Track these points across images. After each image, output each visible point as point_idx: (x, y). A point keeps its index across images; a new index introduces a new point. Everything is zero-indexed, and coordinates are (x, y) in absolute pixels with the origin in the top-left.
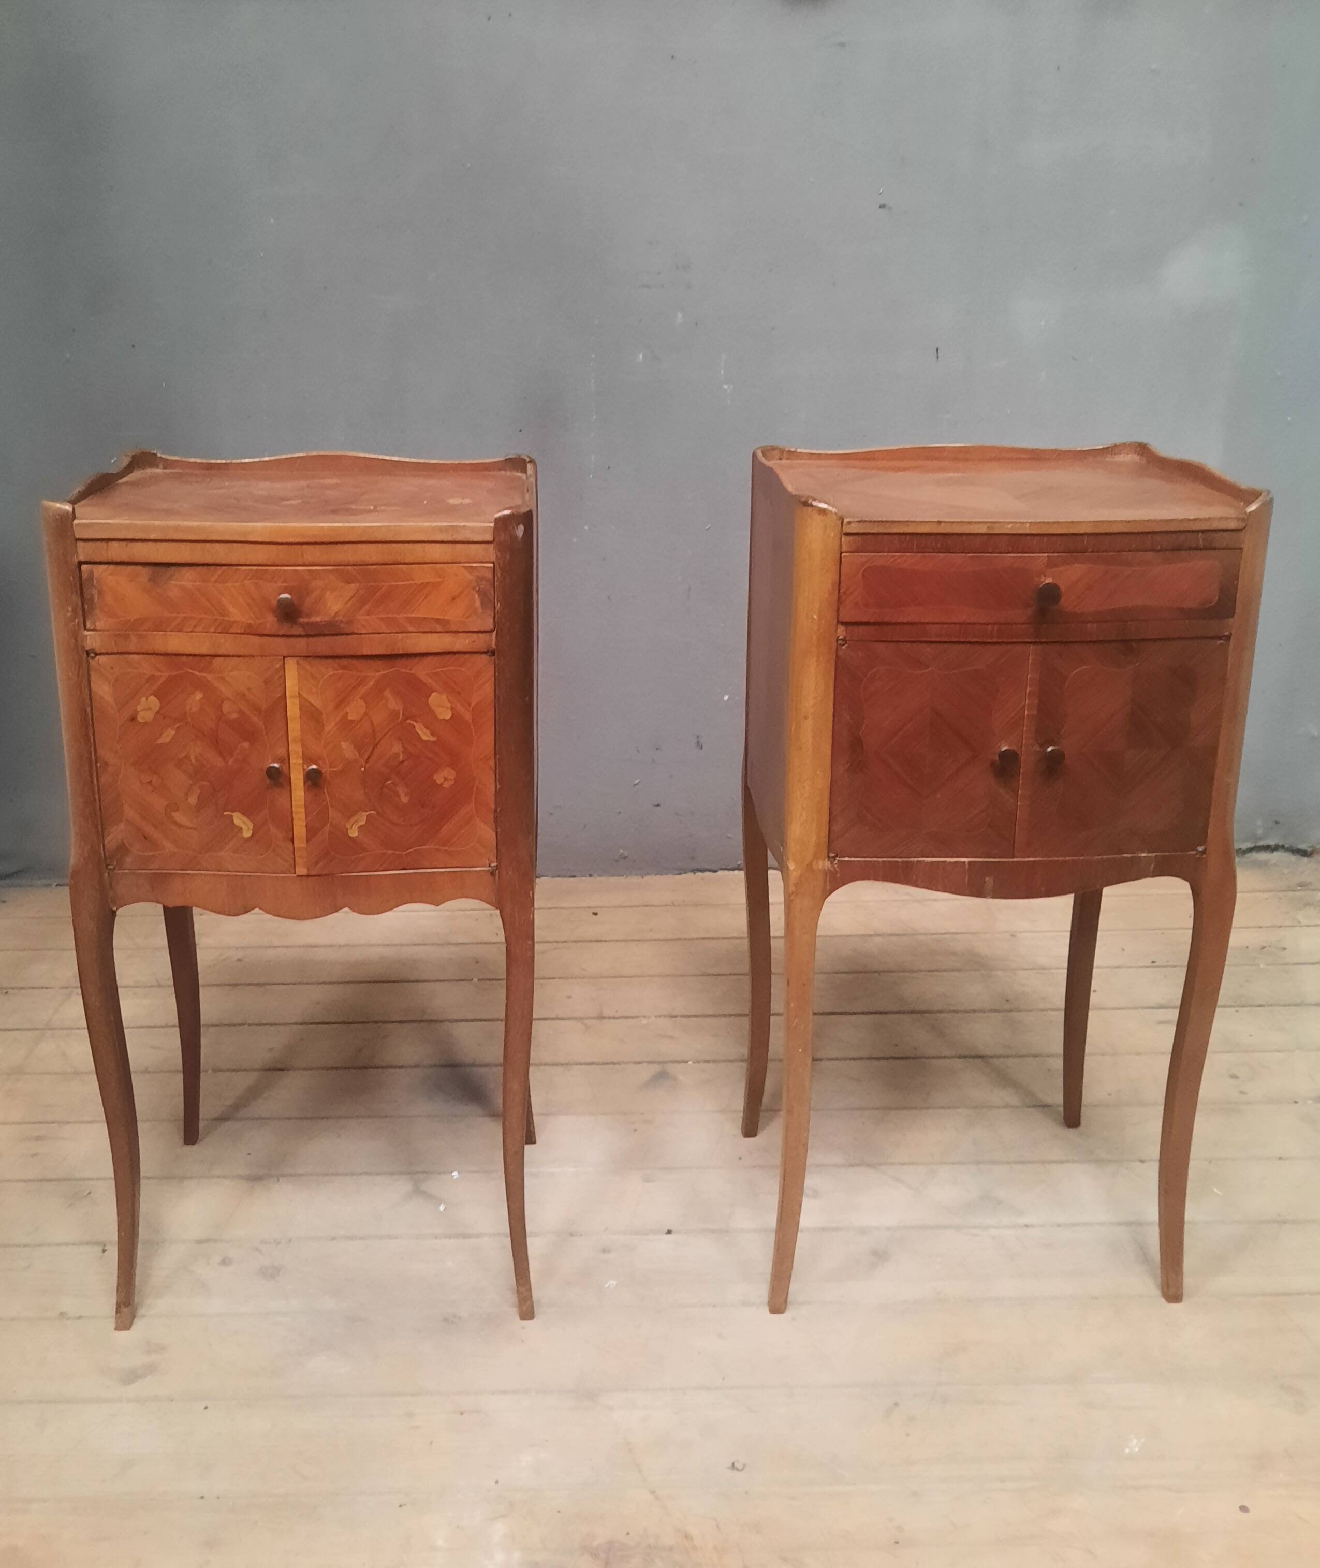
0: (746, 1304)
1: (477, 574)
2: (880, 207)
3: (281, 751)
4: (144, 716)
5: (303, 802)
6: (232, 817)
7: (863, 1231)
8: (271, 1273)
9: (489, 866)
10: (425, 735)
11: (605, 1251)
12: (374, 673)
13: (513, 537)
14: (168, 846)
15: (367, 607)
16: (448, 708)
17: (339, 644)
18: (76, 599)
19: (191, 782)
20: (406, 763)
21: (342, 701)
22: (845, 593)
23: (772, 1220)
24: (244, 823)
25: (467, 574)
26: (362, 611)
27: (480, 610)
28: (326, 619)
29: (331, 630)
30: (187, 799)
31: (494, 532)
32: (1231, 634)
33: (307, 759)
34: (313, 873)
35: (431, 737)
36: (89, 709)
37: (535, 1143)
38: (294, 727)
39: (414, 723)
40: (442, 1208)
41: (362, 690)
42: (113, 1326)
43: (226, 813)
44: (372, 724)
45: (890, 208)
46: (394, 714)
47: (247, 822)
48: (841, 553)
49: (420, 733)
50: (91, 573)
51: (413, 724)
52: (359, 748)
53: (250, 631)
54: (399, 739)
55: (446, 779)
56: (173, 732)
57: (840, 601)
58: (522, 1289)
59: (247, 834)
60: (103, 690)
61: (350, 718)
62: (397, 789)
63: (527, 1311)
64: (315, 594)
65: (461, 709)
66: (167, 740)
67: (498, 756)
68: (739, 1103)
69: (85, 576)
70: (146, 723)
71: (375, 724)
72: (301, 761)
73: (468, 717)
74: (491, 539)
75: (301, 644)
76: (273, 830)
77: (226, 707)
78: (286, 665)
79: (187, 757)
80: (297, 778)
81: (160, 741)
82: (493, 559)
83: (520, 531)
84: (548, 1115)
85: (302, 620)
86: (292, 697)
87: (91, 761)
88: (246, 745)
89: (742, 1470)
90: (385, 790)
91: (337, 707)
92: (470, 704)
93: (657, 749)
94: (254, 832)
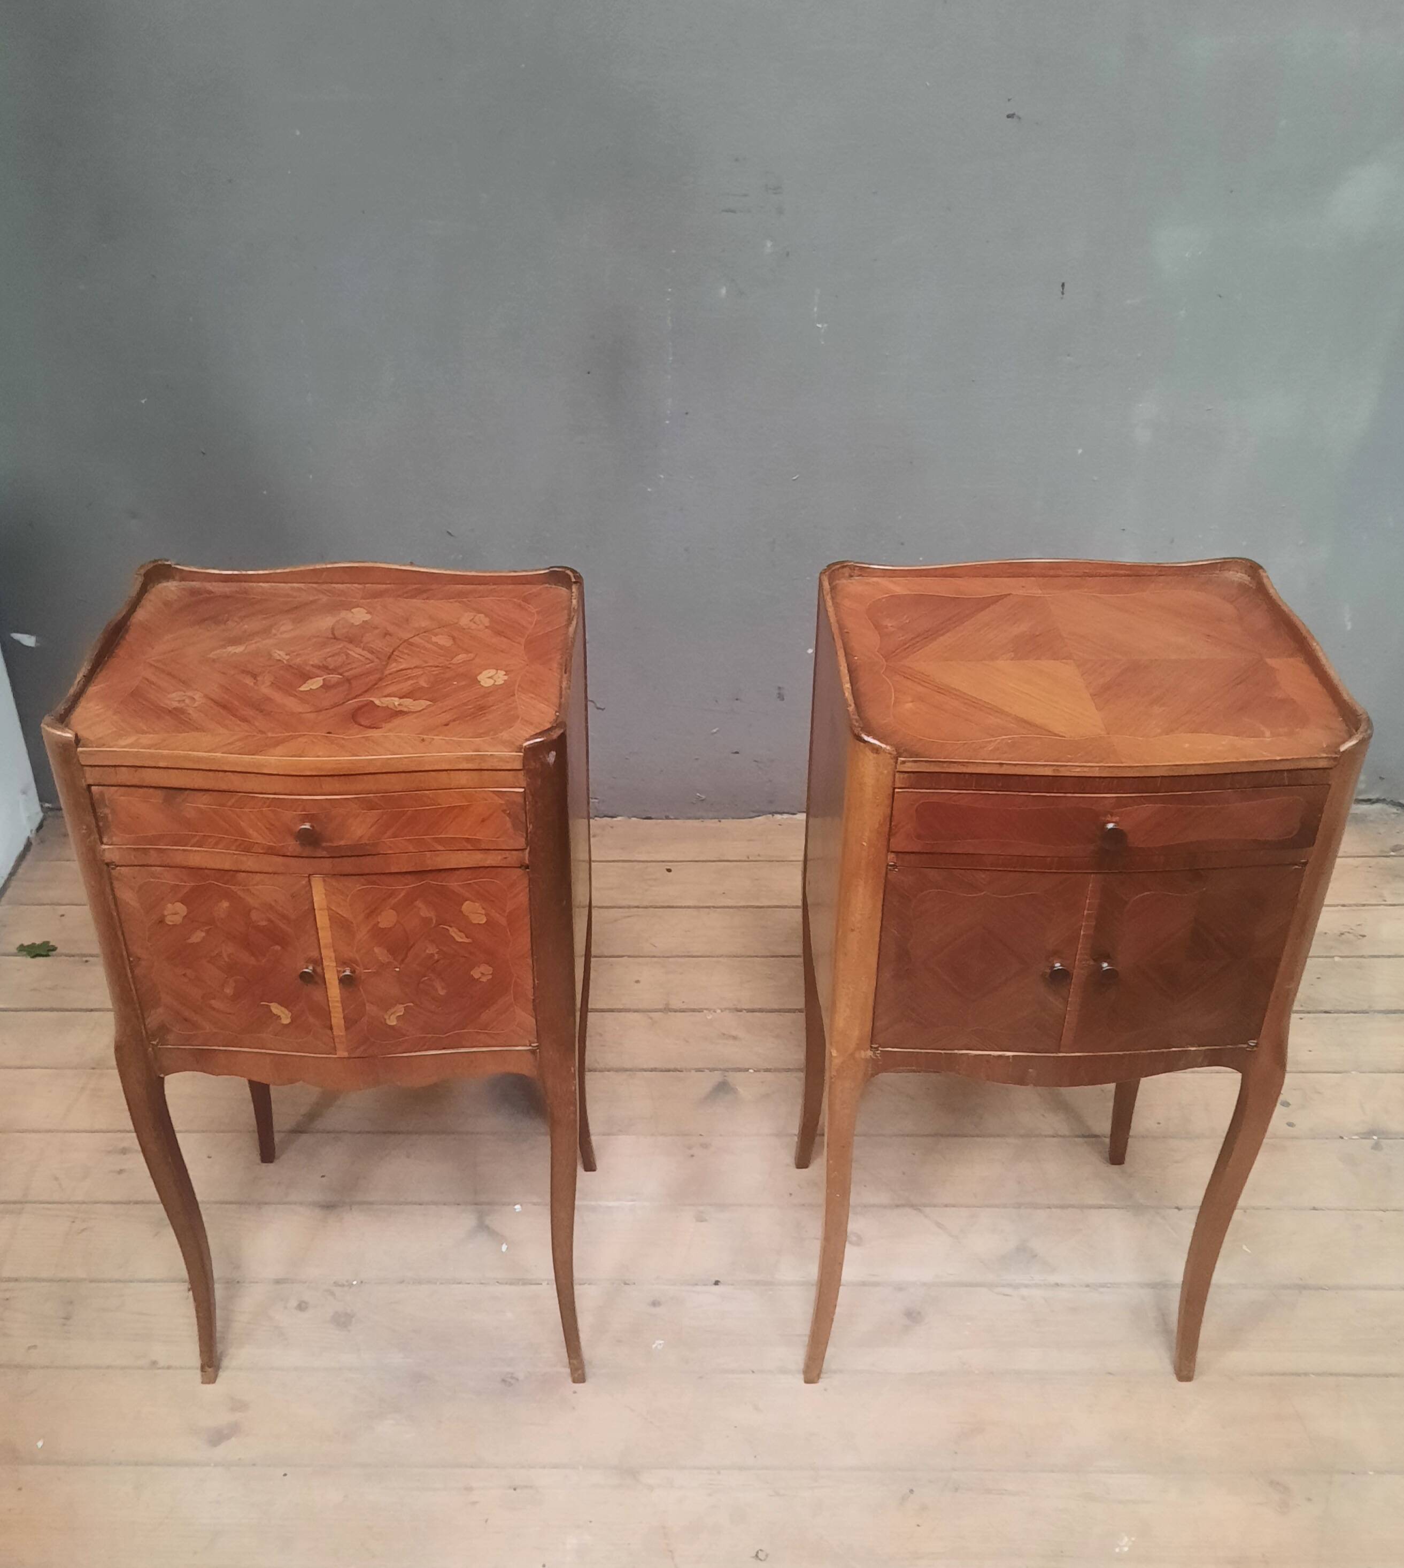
0: (783, 1371)
1: (508, 798)
3: (313, 955)
4: (172, 919)
5: (339, 999)
6: (268, 1007)
7: (900, 1288)
8: (343, 1320)
9: (530, 1046)
10: (460, 938)
11: (655, 1304)
12: (403, 888)
13: (545, 765)
14: (208, 1028)
15: (392, 831)
16: (482, 914)
17: (365, 863)
18: (90, 819)
19: (226, 976)
20: (442, 962)
21: (372, 912)
22: (896, 826)
23: (813, 1271)
24: (282, 1011)
25: (496, 798)
26: (389, 833)
27: (512, 831)
28: (349, 843)
29: (356, 852)
30: (223, 990)
31: (523, 760)
32: (1308, 861)
33: (342, 962)
34: (353, 1056)
35: (466, 939)
36: (115, 912)
37: (594, 1170)
38: (325, 936)
39: (448, 927)
40: (504, 1248)
41: (393, 901)
42: (200, 1380)
43: (262, 1003)
44: (405, 930)
45: (1019, 119)
46: (427, 921)
47: (285, 1012)
48: (894, 788)
49: (455, 936)
50: (102, 794)
51: (447, 929)
52: (392, 952)
53: (271, 851)
54: (433, 941)
55: (483, 974)
56: (203, 934)
57: (890, 834)
59: (286, 1020)
60: (128, 896)
61: (381, 925)
62: (434, 983)
63: (578, 1374)
64: (337, 821)
65: (495, 915)
66: (198, 940)
67: (535, 957)
68: (795, 1127)
69: (96, 796)
70: (174, 926)
71: (408, 930)
72: (334, 964)
73: (503, 922)
74: (521, 768)
75: (327, 864)
76: (311, 1020)
77: (254, 916)
78: (313, 883)
79: (219, 955)
80: (332, 978)
81: (190, 941)
82: (524, 784)
83: (552, 757)
84: (609, 1134)
85: (324, 844)
86: (321, 909)
87: (123, 956)
88: (278, 948)
89: (765, 1560)
90: (421, 986)
91: (368, 916)
92: (504, 911)
93: (737, 699)
94: (293, 1020)
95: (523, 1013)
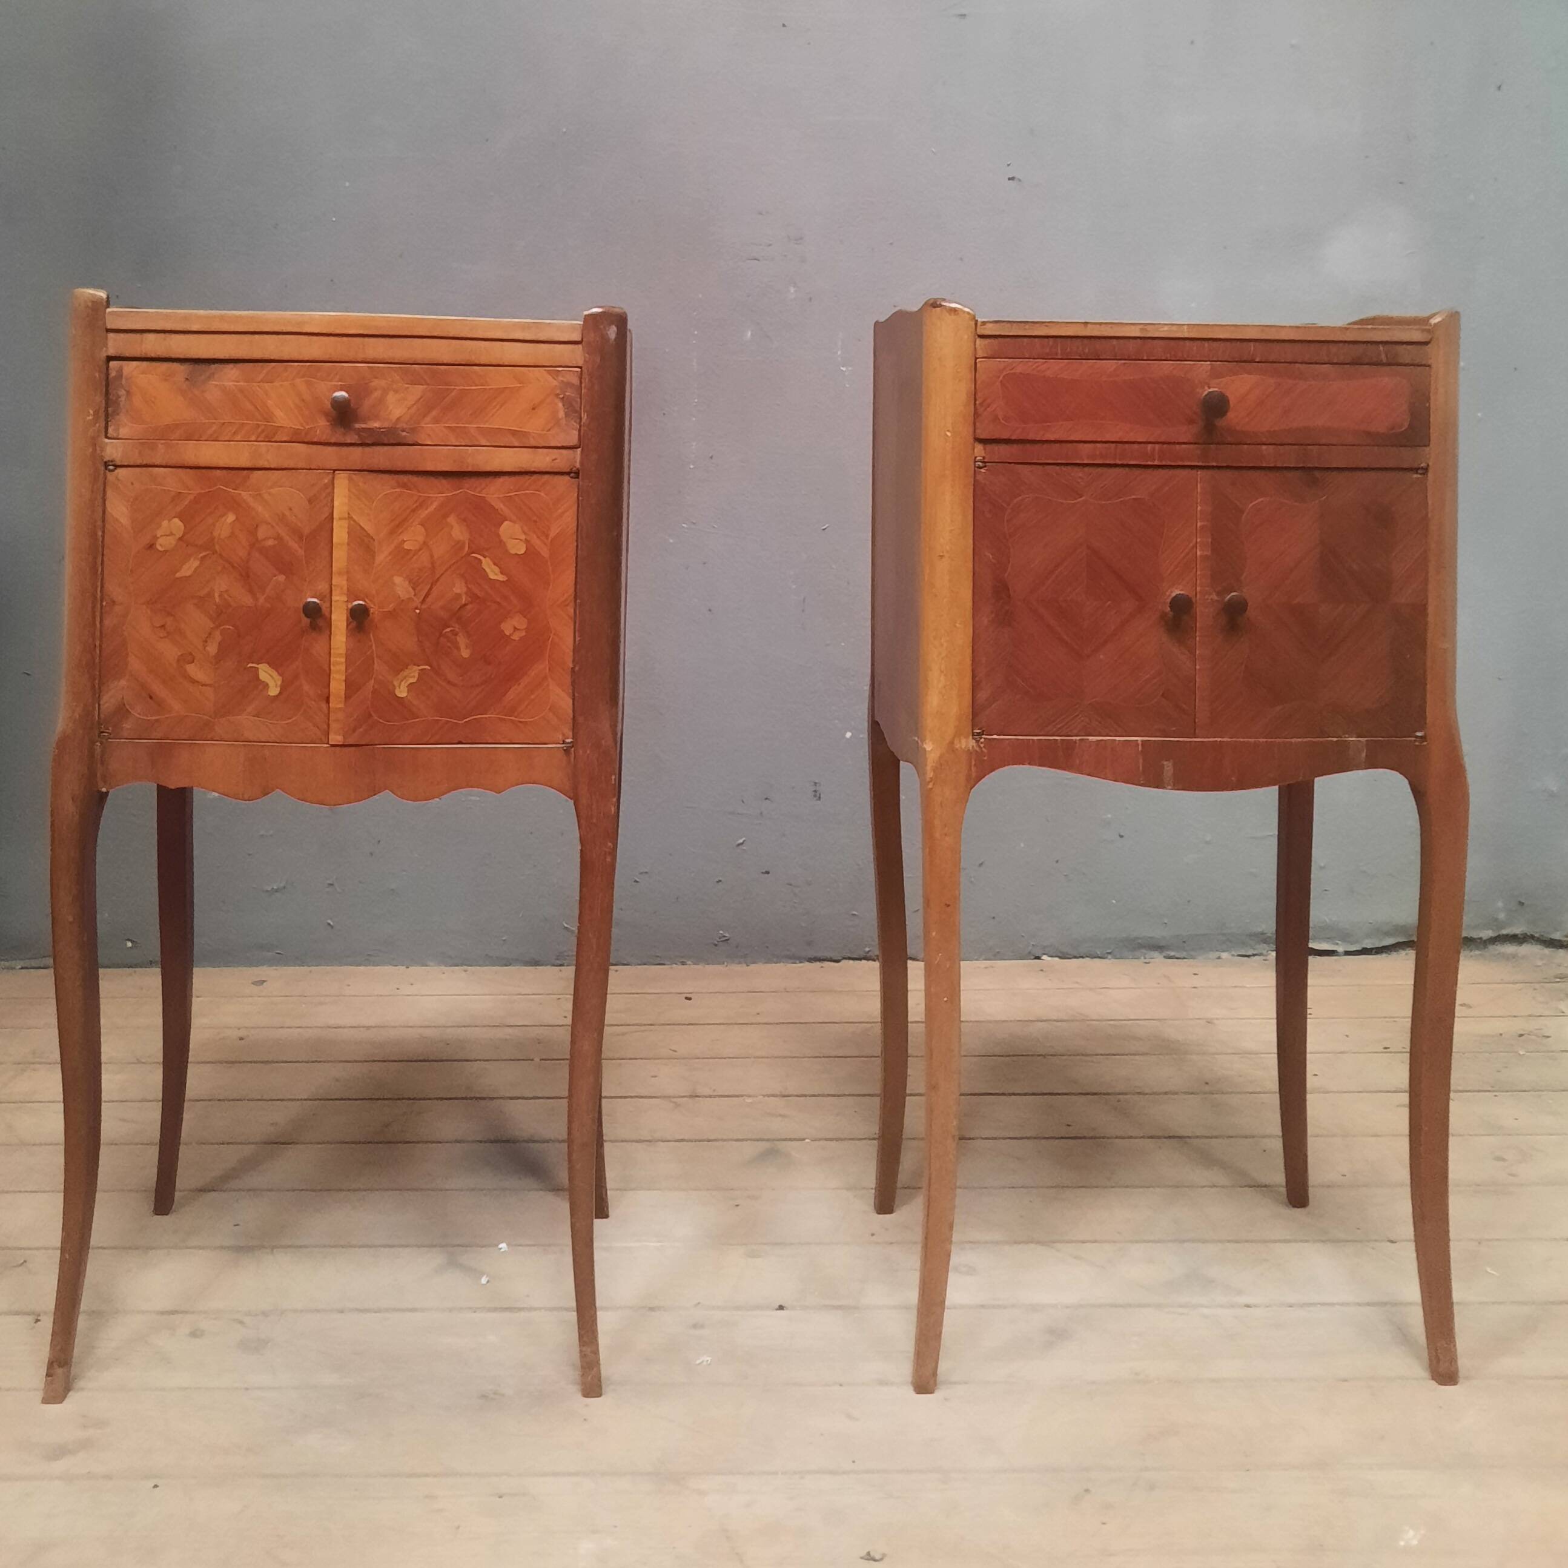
0: (883, 1383)
1: (562, 379)
2: (1009, 179)
3: (323, 587)
4: (164, 543)
5: (343, 651)
6: (257, 669)
9: (564, 742)
11: (696, 1326)
12: (439, 493)
13: (604, 338)
14: (177, 707)
15: (434, 413)
16: (522, 541)
17: (398, 457)
18: (99, 399)
19: (212, 625)
20: (469, 607)
21: (398, 525)
22: (981, 404)
24: (271, 677)
25: (550, 378)
26: (428, 419)
27: (564, 422)
28: (386, 425)
29: (389, 438)
30: (205, 648)
31: (583, 330)
32: (1428, 465)
33: (352, 594)
34: (350, 741)
35: (501, 576)
36: (100, 533)
37: (606, 1217)
38: (340, 556)
39: (481, 558)
40: (484, 1280)
41: (424, 513)
43: (250, 665)
44: (432, 556)
45: (1020, 180)
46: (458, 546)
47: (274, 676)
48: (976, 359)
49: (488, 570)
50: (120, 371)
51: (480, 560)
52: (414, 585)
53: (297, 438)
54: (462, 576)
55: (515, 629)
56: (197, 563)
57: (976, 414)
58: (588, 1350)
59: (273, 691)
60: (119, 511)
61: (406, 546)
62: (458, 638)
63: (592, 1388)
64: (377, 394)
65: (537, 542)
66: (188, 573)
67: (578, 601)
69: (113, 374)
70: (166, 551)
71: (436, 557)
72: (345, 598)
73: (545, 552)
74: (580, 339)
75: (356, 455)
76: (306, 687)
77: (261, 533)
78: (336, 482)
79: (210, 595)
80: (339, 619)
81: (178, 575)
82: (580, 363)
83: (612, 332)
85: (357, 426)
86: (340, 519)
87: (94, 596)
88: (281, 578)
89: (881, 1560)
90: (442, 639)
91: (392, 532)
92: (547, 536)
93: (766, 799)
94: (283, 688)
95: (559, 691)
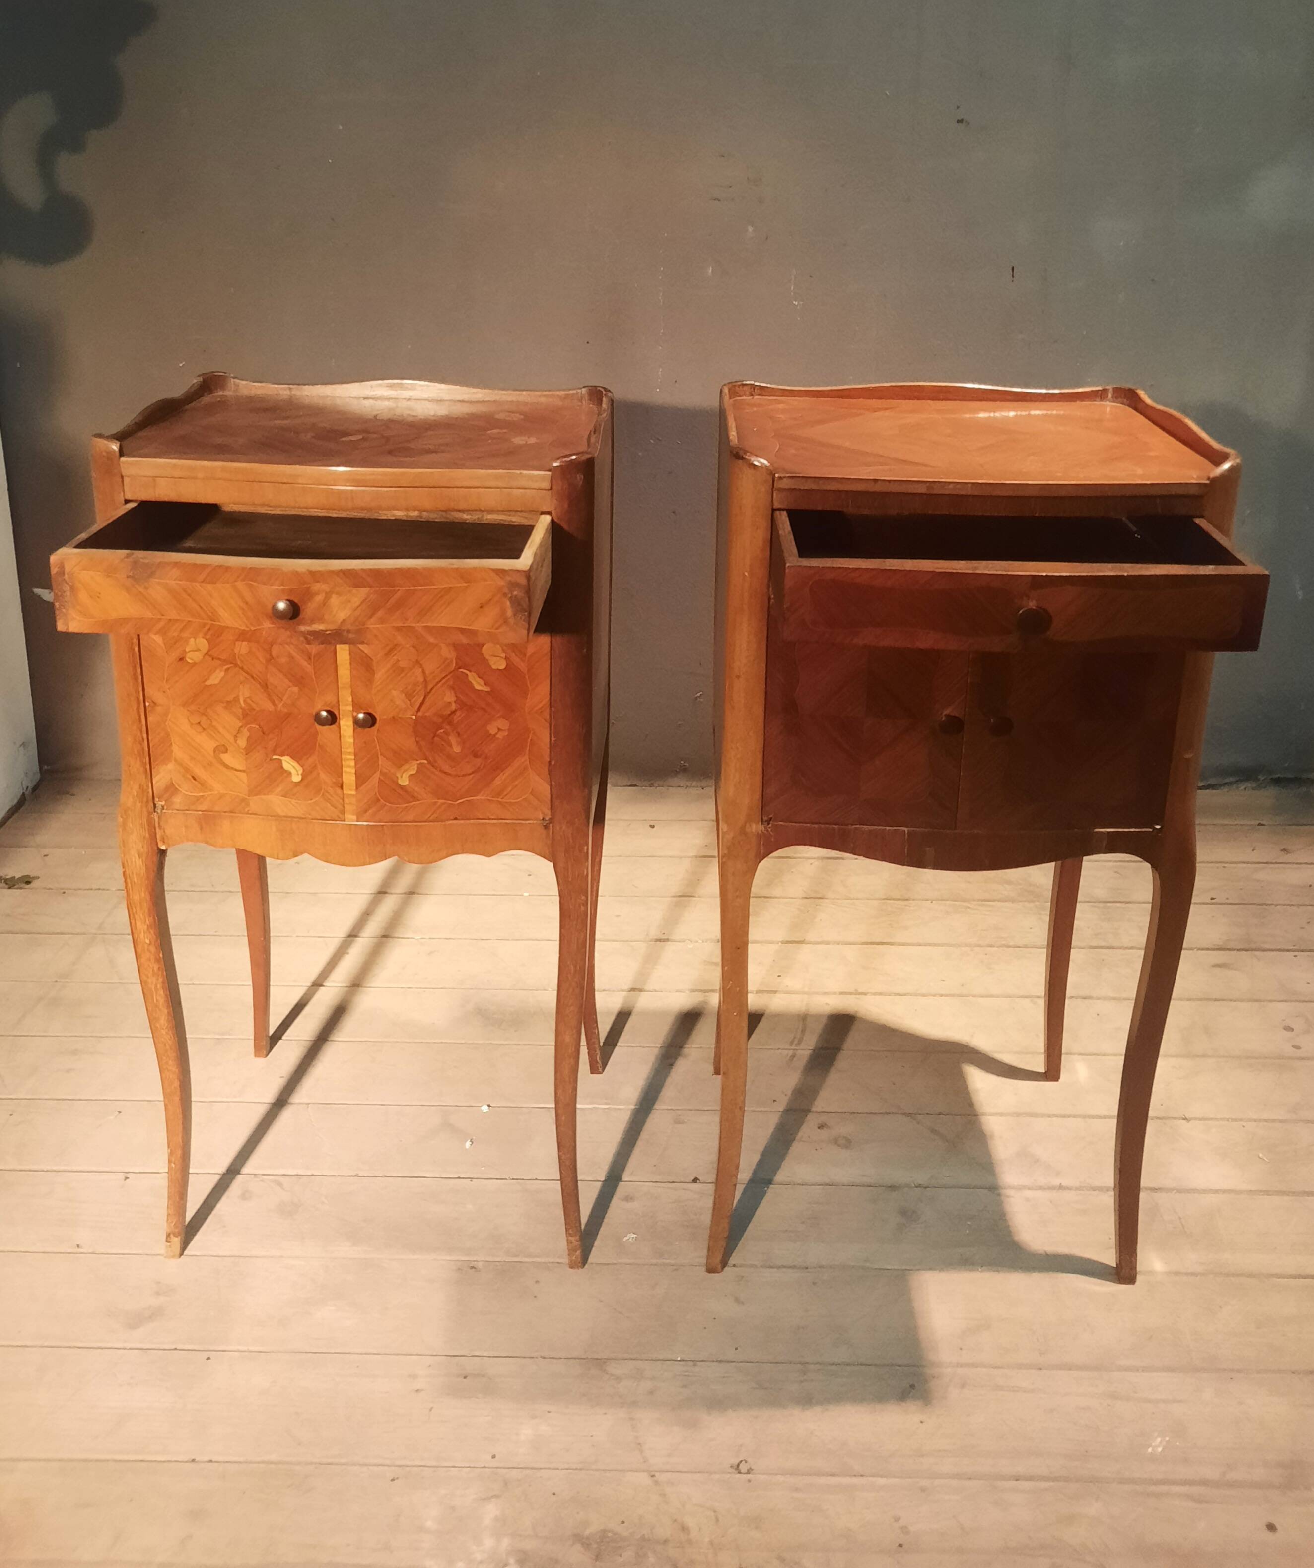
2: (959, 121)
3: (330, 698)
4: (192, 657)
5: (352, 750)
6: (280, 761)
7: (893, 1188)
9: (543, 819)
10: (478, 685)
13: (572, 485)
14: (218, 788)
16: (502, 658)
19: (240, 724)
20: (458, 713)
21: (393, 648)
24: (294, 767)
30: (236, 741)
31: (552, 480)
33: (357, 706)
34: (362, 820)
35: (485, 686)
36: (137, 649)
38: (345, 673)
39: (467, 672)
43: (274, 757)
44: (423, 672)
46: (447, 663)
47: (296, 767)
49: (474, 682)
51: (466, 674)
52: (409, 696)
54: (452, 688)
55: (499, 729)
56: (222, 674)
59: (296, 778)
61: (401, 665)
62: (450, 738)
65: (516, 660)
66: (216, 682)
67: (553, 709)
70: (195, 664)
71: (427, 672)
72: (351, 708)
73: (523, 668)
74: (552, 485)
76: (323, 776)
79: (236, 699)
80: (347, 725)
81: (208, 683)
82: (551, 508)
83: (580, 480)
87: (138, 699)
88: (296, 689)
90: (436, 739)
91: (388, 654)
92: (525, 655)
94: (304, 776)
95: (537, 778)
